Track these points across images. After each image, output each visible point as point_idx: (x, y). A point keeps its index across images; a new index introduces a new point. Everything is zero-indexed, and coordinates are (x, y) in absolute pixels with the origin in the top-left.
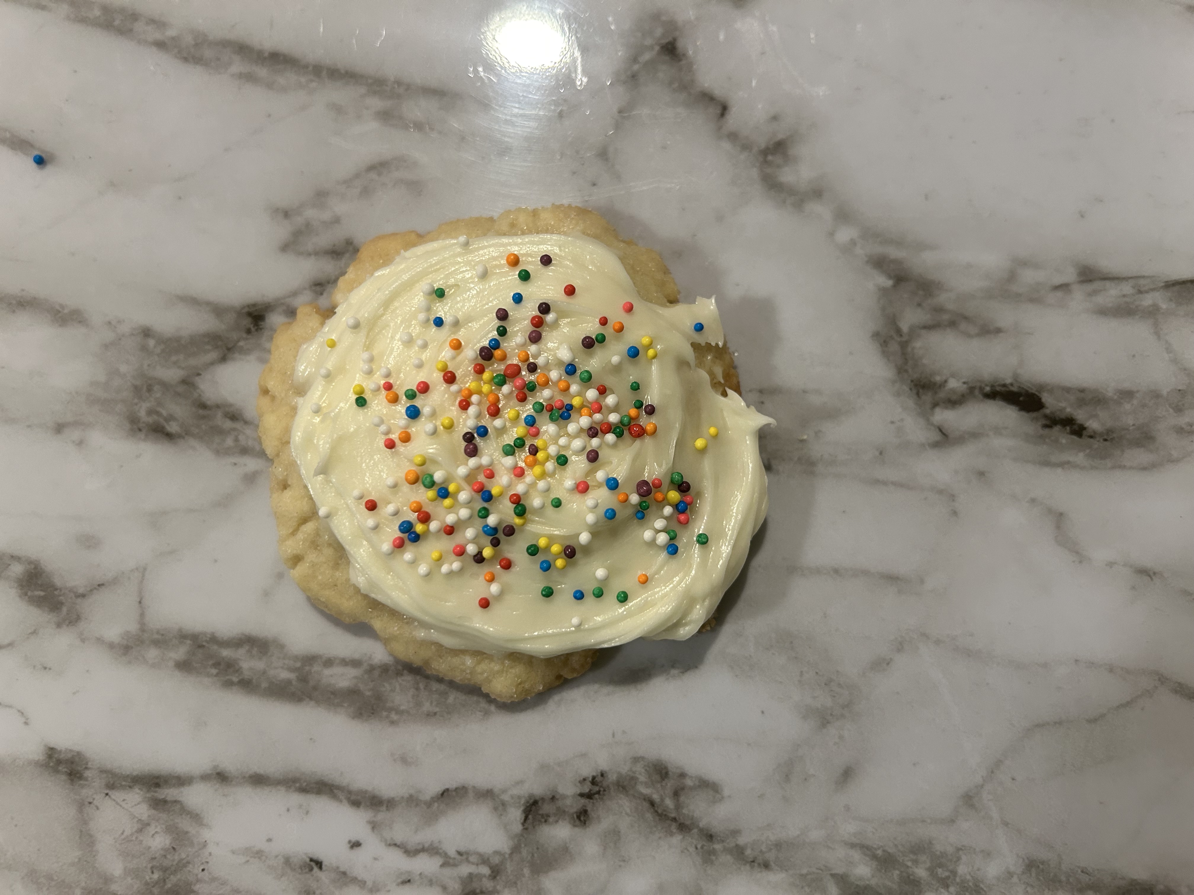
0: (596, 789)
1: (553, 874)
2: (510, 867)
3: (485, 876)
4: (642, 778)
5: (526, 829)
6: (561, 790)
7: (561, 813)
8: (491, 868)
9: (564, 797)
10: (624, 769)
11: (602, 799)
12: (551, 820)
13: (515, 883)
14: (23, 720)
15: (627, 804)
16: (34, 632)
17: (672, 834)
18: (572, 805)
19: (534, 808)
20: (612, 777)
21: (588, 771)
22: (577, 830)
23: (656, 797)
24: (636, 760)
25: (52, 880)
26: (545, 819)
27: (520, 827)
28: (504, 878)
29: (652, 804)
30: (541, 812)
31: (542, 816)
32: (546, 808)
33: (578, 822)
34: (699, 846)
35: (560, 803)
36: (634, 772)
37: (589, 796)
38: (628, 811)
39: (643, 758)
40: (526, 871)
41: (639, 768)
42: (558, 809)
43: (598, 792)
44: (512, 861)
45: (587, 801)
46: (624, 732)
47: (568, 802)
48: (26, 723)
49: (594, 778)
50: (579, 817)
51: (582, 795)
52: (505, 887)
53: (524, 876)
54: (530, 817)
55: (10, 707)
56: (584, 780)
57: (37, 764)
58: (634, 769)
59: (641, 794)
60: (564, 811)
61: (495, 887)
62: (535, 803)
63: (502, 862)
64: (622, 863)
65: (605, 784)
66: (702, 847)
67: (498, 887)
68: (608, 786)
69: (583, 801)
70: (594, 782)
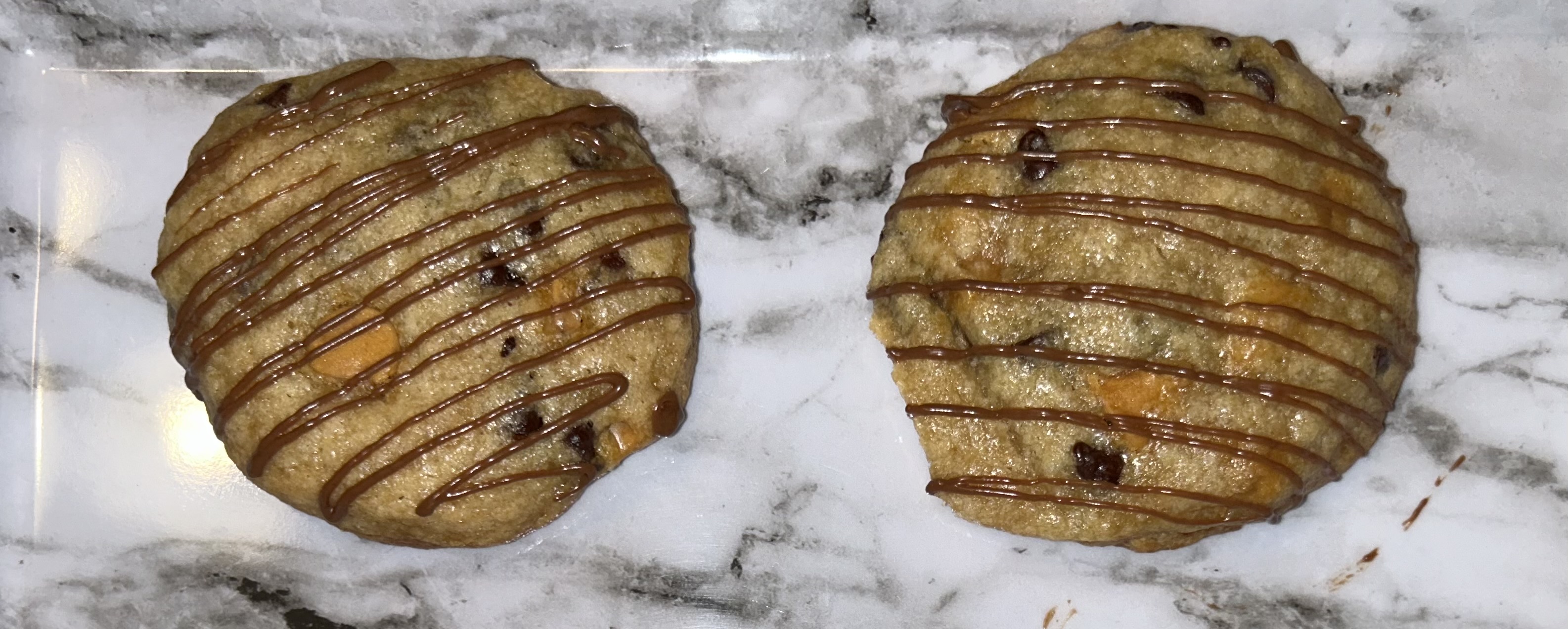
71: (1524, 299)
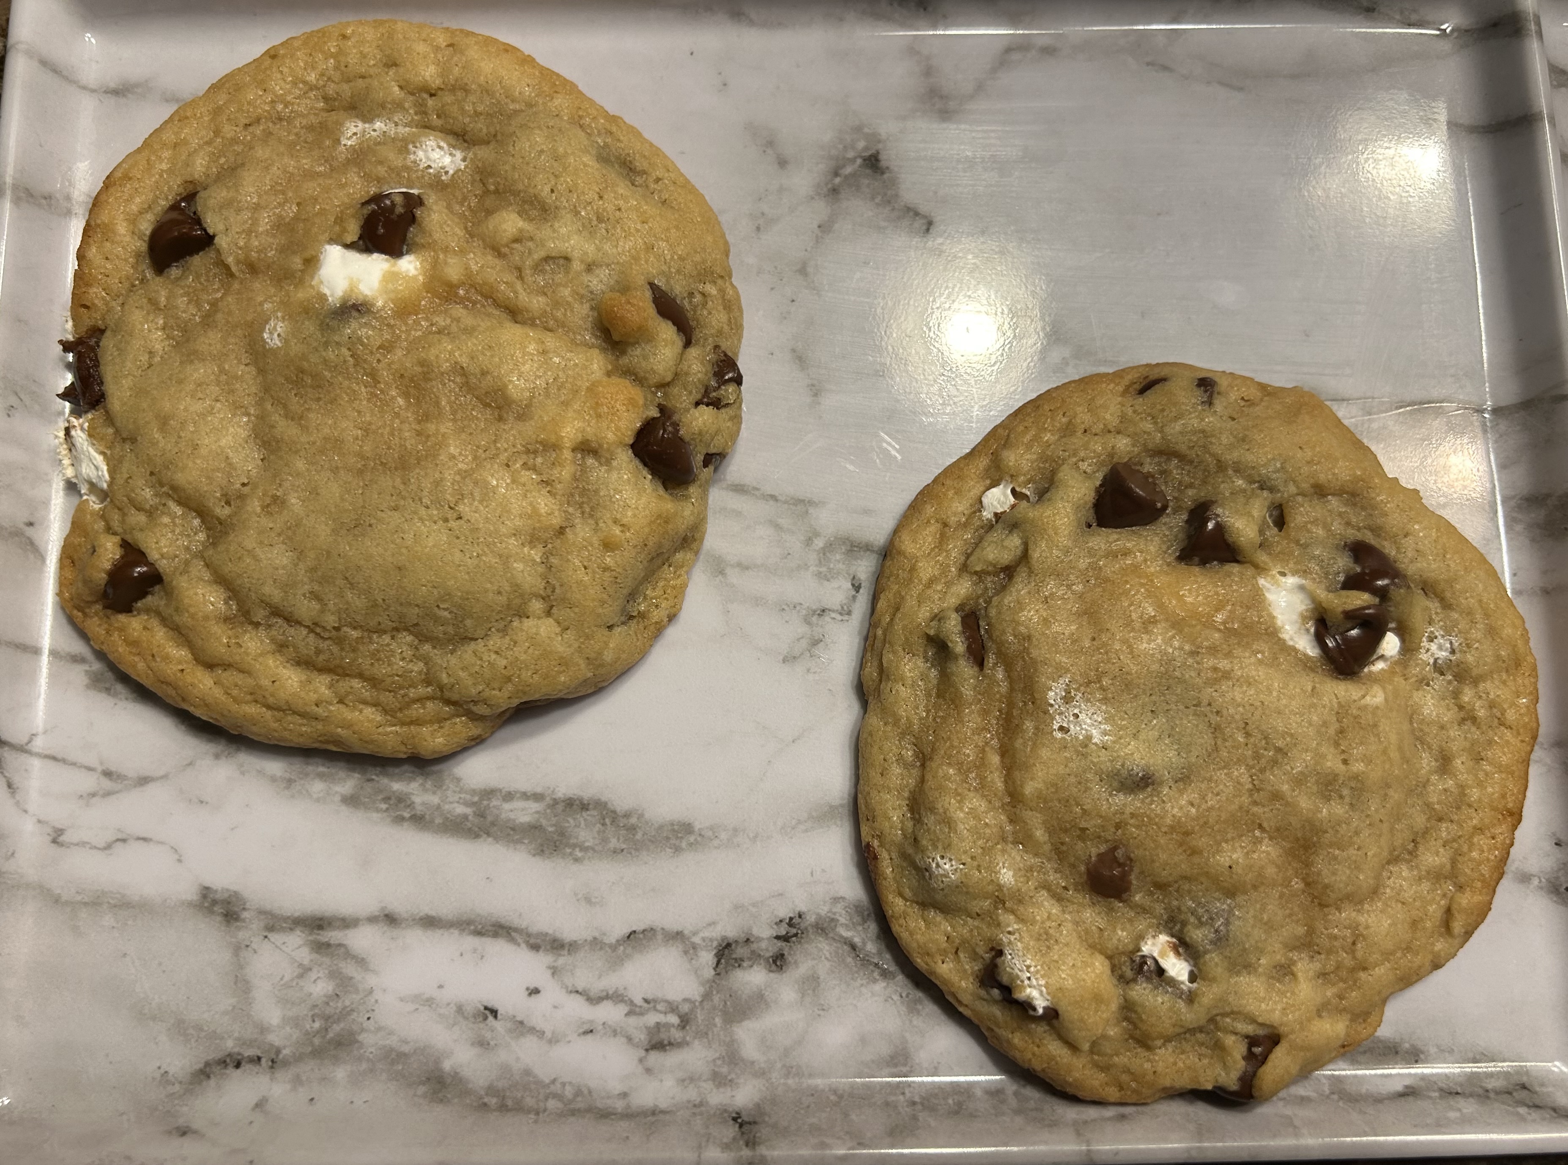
0: (794, 931)
1: (748, 1024)
2: (700, 1016)
3: (673, 1026)
4: (842, 920)
5: (718, 974)
6: (755, 931)
7: (755, 957)
8: (680, 1017)
9: (759, 939)
10: (824, 910)
11: (800, 942)
12: (745, 964)
13: (706, 1034)
14: (177, 857)
15: (827, 948)
16: (190, 764)
17: (875, 981)
18: (768, 948)
19: (726, 951)
20: (811, 919)
21: (784, 913)
22: (772, 975)
23: (857, 940)
24: (836, 900)
25: (201, 1030)
26: (739, 963)
27: (713, 972)
28: (694, 1028)
29: (853, 947)
30: (734, 956)
31: (736, 959)
32: (741, 951)
33: (774, 967)
34: (904, 995)
35: (754, 946)
36: (835, 914)
37: (786, 938)
38: (828, 955)
39: (843, 898)
40: (718, 1021)
41: (839, 908)
42: (753, 952)
43: (796, 935)
44: (703, 1009)
45: (784, 944)
46: (823, 871)
47: (764, 945)
48: (180, 861)
49: (791, 919)
50: (775, 962)
51: (778, 938)
52: (695, 1038)
53: (715, 1026)
54: (723, 961)
55: (162, 843)
56: (781, 921)
57: (191, 904)
58: (834, 910)
59: (841, 936)
60: (759, 955)
61: (684, 1037)
62: (729, 945)
63: (692, 1010)
64: (821, 1012)
65: (803, 926)
66: (907, 996)
67: (688, 1038)
68: (806, 929)
69: (780, 944)
70: (791, 923)
71: (99, 849)
